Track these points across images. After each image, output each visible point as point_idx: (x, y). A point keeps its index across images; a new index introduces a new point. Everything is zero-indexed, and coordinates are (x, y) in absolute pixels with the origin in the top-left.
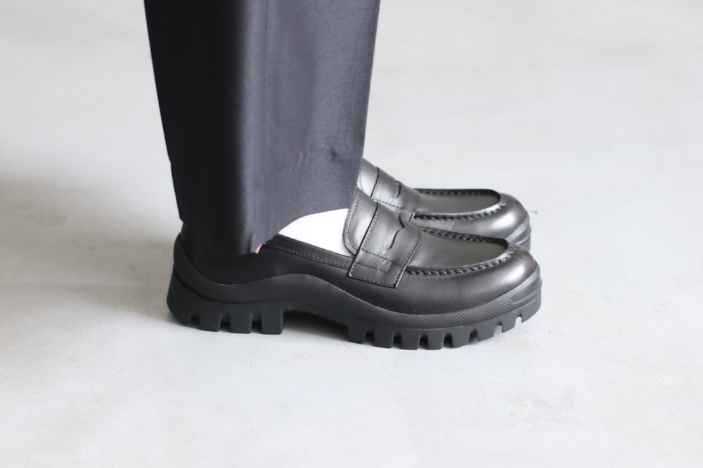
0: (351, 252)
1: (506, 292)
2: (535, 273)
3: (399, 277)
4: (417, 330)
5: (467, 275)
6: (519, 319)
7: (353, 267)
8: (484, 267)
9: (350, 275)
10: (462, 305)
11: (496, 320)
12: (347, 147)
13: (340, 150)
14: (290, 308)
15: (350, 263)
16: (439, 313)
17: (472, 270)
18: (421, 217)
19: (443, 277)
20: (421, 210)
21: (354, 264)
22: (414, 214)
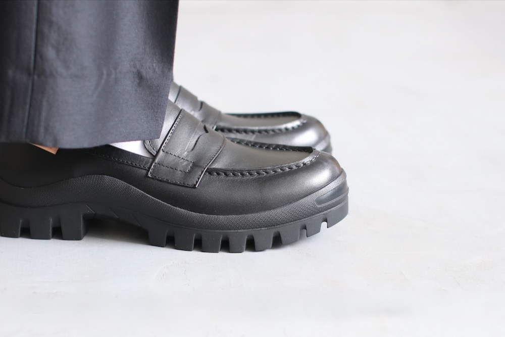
0: (151, 153)
1: (310, 194)
2: (340, 177)
3: (199, 178)
4: (217, 231)
5: (270, 176)
6: (324, 224)
7: (152, 167)
8: (287, 169)
9: (150, 176)
10: (264, 206)
11: (299, 223)
12: (154, 71)
13: (148, 73)
14: (90, 211)
15: (149, 164)
16: (241, 213)
17: (275, 172)
18: (222, 130)
19: (245, 178)
20: (222, 124)
21: (154, 164)
22: (215, 127)
